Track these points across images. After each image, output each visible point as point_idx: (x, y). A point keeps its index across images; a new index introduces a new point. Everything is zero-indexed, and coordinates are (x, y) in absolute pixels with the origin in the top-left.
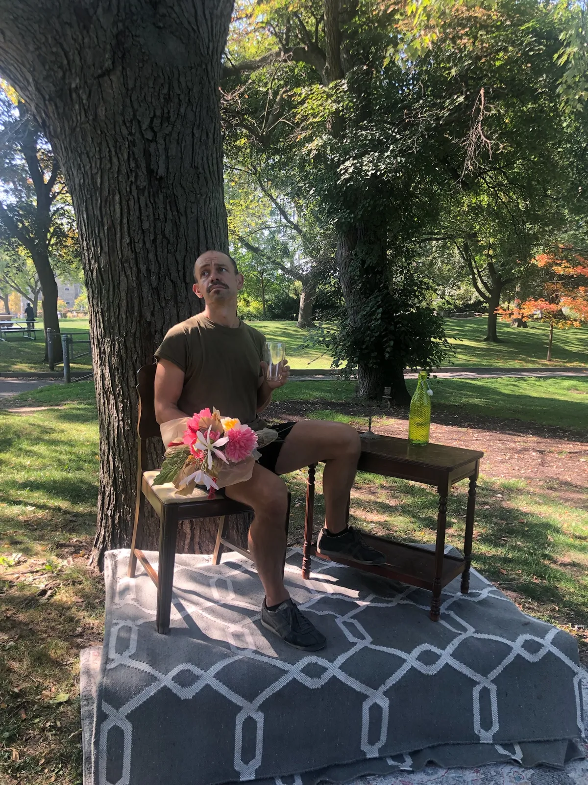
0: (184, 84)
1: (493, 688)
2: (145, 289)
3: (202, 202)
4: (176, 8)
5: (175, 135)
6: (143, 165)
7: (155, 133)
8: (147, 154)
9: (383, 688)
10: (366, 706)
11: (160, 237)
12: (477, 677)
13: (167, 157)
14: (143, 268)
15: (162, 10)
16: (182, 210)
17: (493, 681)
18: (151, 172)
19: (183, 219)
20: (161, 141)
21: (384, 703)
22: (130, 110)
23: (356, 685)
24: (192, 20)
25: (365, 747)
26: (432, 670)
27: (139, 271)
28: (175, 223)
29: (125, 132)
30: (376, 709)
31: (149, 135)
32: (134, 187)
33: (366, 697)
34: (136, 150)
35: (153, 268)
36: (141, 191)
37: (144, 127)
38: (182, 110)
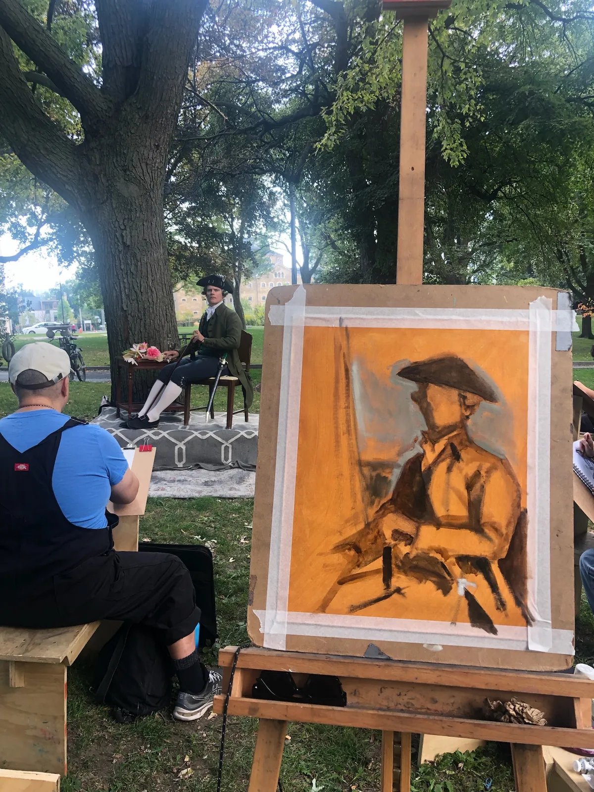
0: (137, 204)
1: (230, 446)
2: (123, 295)
3: (149, 255)
4: (134, 171)
5: (134, 226)
6: (121, 241)
7: (125, 226)
8: (122, 236)
9: (183, 442)
10: (176, 448)
11: (129, 272)
12: (223, 442)
13: (131, 236)
14: (122, 286)
15: (128, 173)
16: (139, 258)
17: (230, 444)
18: (124, 243)
19: (139, 263)
20: (128, 229)
21: (184, 448)
22: (114, 217)
23: (173, 440)
24: (141, 175)
25: (177, 463)
26: (205, 437)
27: (120, 287)
28: (136, 266)
29: (113, 226)
30: (180, 449)
31: (122, 227)
32: (117, 251)
33: (176, 444)
34: (117, 234)
35: (127, 286)
36: (120, 252)
37: (120, 224)
38: (138, 215)
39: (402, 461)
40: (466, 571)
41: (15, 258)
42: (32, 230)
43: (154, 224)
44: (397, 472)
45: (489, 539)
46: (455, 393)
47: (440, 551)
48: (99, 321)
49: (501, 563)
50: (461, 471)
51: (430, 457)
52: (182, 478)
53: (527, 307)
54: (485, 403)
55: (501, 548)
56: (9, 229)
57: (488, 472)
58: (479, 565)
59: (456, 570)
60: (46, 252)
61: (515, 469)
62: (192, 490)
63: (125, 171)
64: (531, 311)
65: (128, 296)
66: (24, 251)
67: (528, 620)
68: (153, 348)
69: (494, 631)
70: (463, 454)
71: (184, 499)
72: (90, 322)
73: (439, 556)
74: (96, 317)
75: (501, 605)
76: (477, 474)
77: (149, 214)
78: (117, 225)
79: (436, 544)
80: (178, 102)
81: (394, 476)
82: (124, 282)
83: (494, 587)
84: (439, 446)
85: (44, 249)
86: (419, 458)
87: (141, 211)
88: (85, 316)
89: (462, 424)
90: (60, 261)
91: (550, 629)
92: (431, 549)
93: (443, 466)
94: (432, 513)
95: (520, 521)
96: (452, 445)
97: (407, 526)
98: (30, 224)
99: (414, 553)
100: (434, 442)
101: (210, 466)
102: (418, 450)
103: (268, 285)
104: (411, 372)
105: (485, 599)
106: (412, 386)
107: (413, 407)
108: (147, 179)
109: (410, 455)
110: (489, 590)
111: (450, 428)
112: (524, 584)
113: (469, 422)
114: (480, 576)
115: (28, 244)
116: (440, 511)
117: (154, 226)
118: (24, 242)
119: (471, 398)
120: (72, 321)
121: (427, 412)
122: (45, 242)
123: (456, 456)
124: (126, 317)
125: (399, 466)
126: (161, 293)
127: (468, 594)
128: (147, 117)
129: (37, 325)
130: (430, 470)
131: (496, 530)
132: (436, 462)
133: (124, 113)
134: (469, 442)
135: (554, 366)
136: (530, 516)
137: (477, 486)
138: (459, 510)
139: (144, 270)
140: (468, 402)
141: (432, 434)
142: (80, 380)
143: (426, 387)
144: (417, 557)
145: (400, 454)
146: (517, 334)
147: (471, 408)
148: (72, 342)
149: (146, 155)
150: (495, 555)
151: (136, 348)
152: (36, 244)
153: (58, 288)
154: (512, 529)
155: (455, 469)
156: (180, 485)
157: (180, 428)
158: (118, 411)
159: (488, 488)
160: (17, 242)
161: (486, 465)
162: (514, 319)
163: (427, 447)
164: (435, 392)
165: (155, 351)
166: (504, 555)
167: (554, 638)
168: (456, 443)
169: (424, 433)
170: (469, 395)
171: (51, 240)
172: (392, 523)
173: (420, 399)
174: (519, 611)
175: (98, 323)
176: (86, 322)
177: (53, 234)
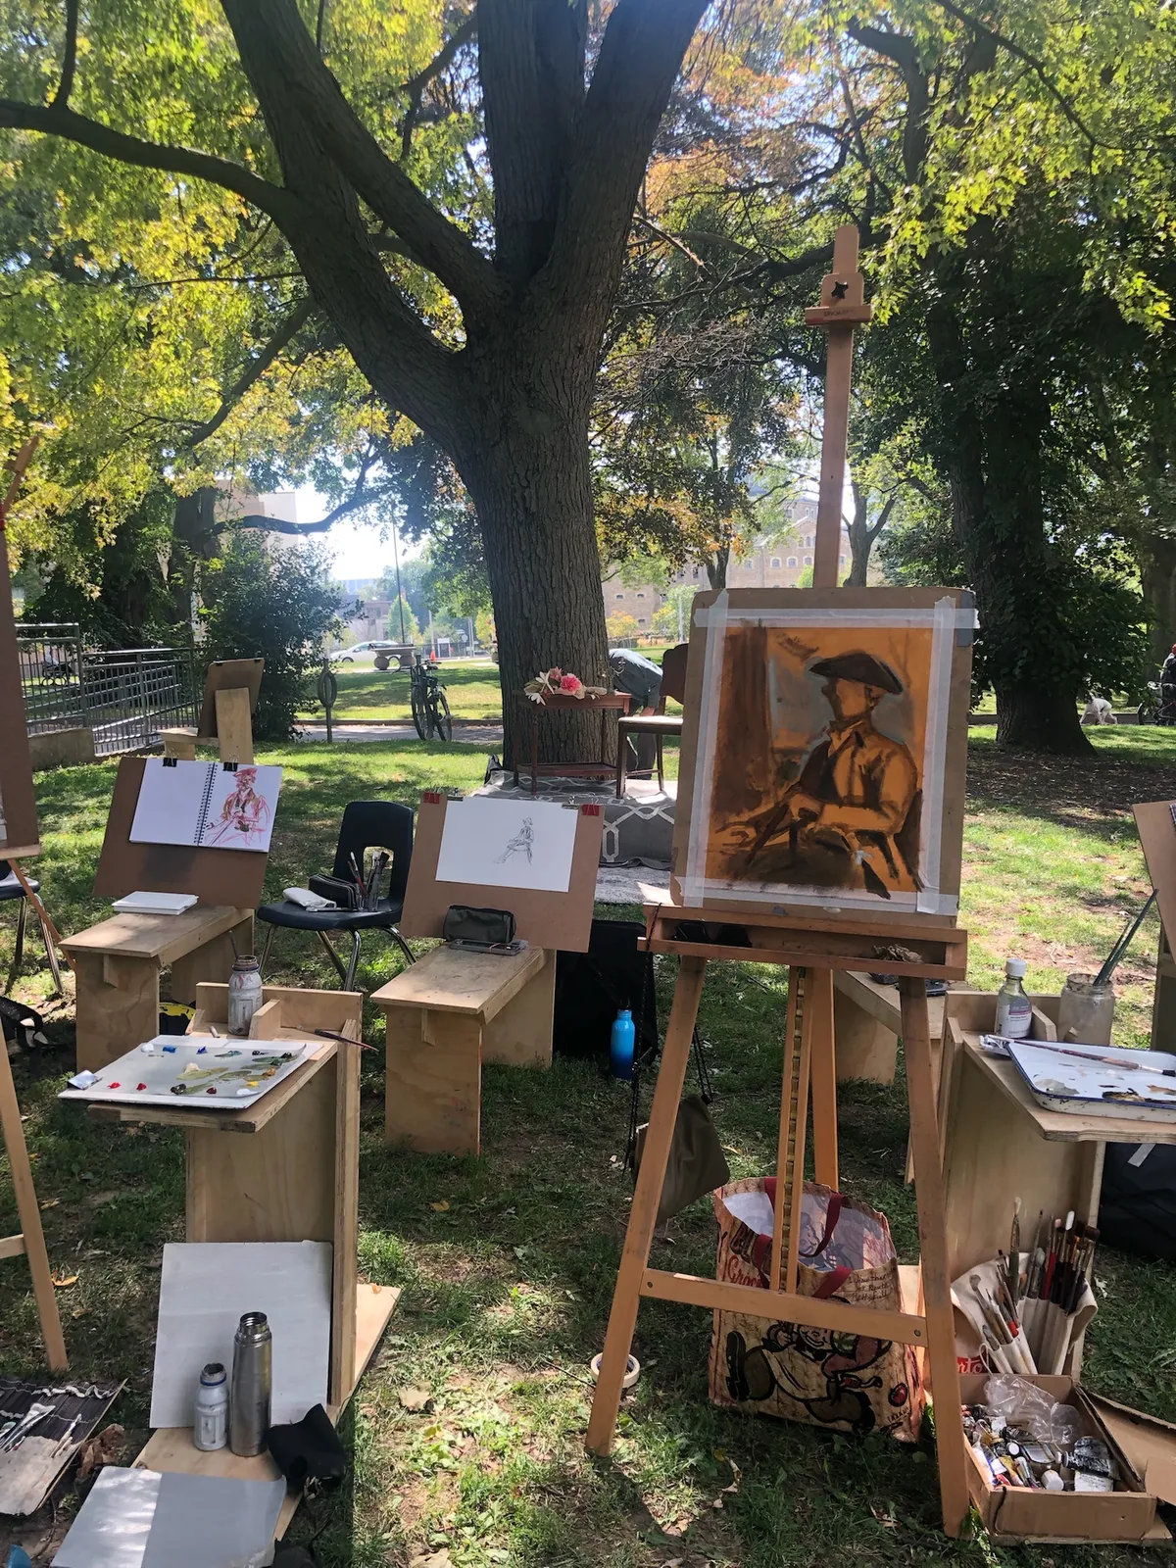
0: (548, 445)
2: (524, 594)
3: (565, 528)
4: (543, 392)
5: (542, 481)
6: (521, 505)
7: (528, 481)
8: (524, 498)
9: (615, 823)
10: (604, 832)
11: (533, 555)
13: (538, 498)
14: (522, 578)
15: (533, 395)
16: (548, 533)
18: (526, 509)
19: (550, 541)
20: (533, 487)
21: (616, 832)
22: (512, 467)
24: (555, 397)
25: (605, 855)
26: (649, 817)
27: (520, 580)
28: (545, 545)
29: (509, 482)
30: (610, 834)
31: (525, 484)
32: (515, 522)
33: (605, 826)
34: (516, 495)
36: (520, 524)
37: (521, 478)
38: (548, 462)
39: (810, 748)
40: (863, 844)
41: (323, 526)
42: (352, 475)
43: (573, 475)
44: (806, 758)
45: (887, 816)
46: (861, 686)
47: (840, 826)
48: (465, 638)
49: (897, 838)
50: (863, 755)
51: (837, 744)
52: (614, 878)
53: (932, 606)
54: (888, 695)
55: (896, 824)
56: (313, 473)
57: (889, 757)
58: (876, 838)
59: (855, 843)
60: (376, 514)
61: (913, 754)
62: (628, 894)
63: (529, 392)
64: (936, 610)
65: (532, 595)
66: (336, 515)
67: (918, 886)
68: (571, 676)
69: (888, 896)
70: (866, 742)
71: (615, 905)
72: (447, 641)
73: (840, 831)
74: (460, 632)
75: (894, 873)
76: (878, 759)
77: (566, 460)
78: (515, 480)
79: (838, 820)
80: (614, 274)
81: (803, 761)
82: (525, 572)
83: (889, 859)
84: (845, 735)
85: (372, 509)
86: (827, 744)
87: (554, 456)
88: (439, 630)
89: (866, 715)
90: (404, 530)
91: (937, 895)
92: (833, 825)
93: (848, 752)
94: (836, 793)
95: (915, 799)
96: (857, 734)
97: (812, 805)
98: (349, 464)
99: (818, 828)
100: (840, 731)
101: (657, 863)
102: (825, 738)
103: (784, 562)
104: (821, 668)
105: (880, 867)
106: (823, 680)
107: (824, 700)
108: (564, 403)
109: (818, 743)
110: (884, 861)
111: (855, 718)
112: (917, 856)
113: (873, 712)
114: (877, 848)
115: (344, 499)
116: (842, 791)
117: (573, 480)
118: (339, 496)
119: (876, 691)
120: (416, 639)
121: (836, 704)
122: (373, 495)
123: (860, 744)
124: (529, 629)
125: (807, 752)
126: (583, 588)
127: (864, 863)
128: (565, 303)
129: (356, 647)
130: (836, 756)
131: (893, 808)
132: (841, 749)
133: (528, 298)
134: (873, 731)
135: (954, 661)
136: (924, 794)
137: (878, 770)
138: (858, 790)
139: (557, 551)
140: (873, 695)
141: (839, 723)
142: (443, 738)
143: (836, 681)
144: (821, 832)
145: (808, 743)
146: (921, 631)
147: (876, 700)
148: (430, 674)
149: (562, 364)
150: (891, 829)
151: (543, 678)
152: (360, 497)
153: (391, 578)
154: (907, 807)
155: (858, 755)
156: (609, 886)
157: (610, 802)
158: (516, 777)
159: (888, 771)
160: (325, 497)
161: (887, 751)
162: (919, 618)
163: (834, 736)
164: (843, 685)
165: (572, 681)
166: (899, 830)
167: (941, 902)
168: (860, 731)
169: (831, 723)
170: (874, 688)
171: (384, 490)
172: (798, 803)
173: (830, 692)
174: (910, 878)
175: (461, 643)
176: (440, 641)
177: (390, 481)
